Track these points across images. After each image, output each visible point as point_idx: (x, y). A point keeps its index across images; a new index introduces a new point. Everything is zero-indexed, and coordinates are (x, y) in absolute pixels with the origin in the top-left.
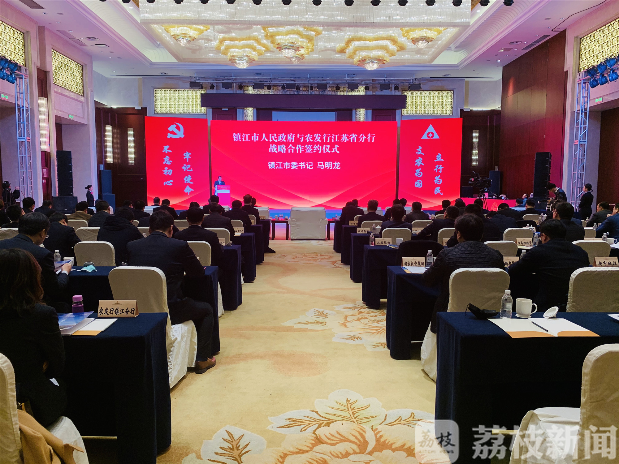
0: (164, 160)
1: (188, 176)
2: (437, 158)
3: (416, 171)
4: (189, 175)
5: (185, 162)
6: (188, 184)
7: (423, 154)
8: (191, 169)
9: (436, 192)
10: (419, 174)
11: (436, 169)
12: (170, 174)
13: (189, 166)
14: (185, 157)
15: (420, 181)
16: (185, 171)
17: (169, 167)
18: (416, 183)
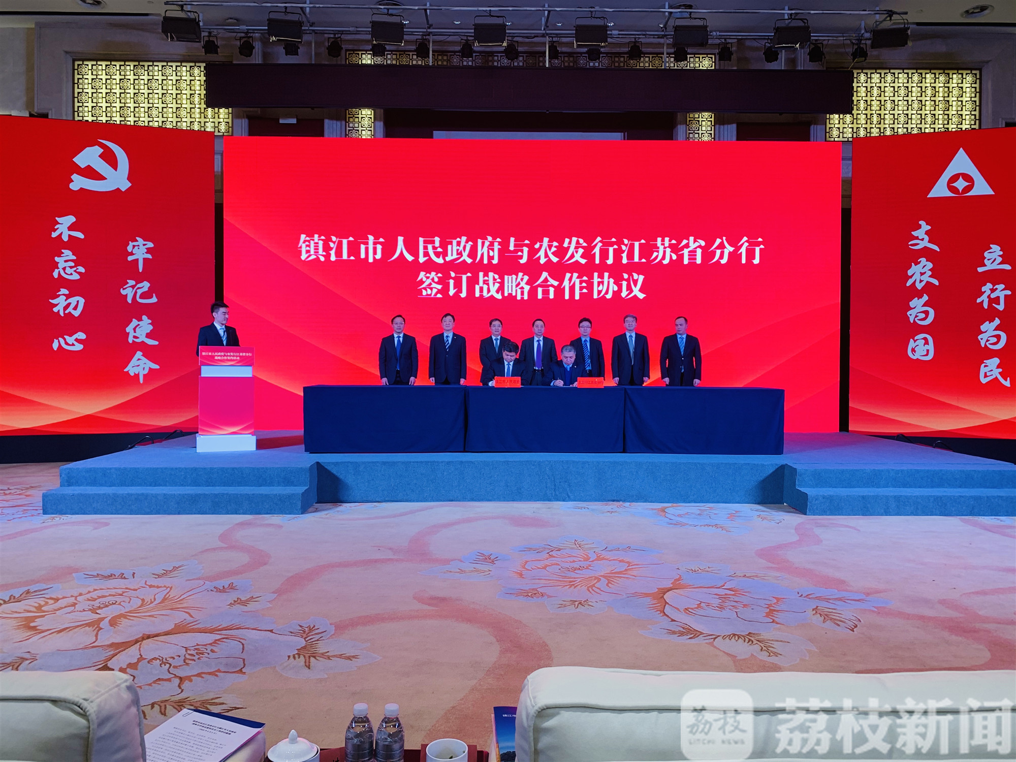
0: (56, 265)
1: (140, 319)
2: (986, 261)
3: (912, 304)
4: (144, 317)
5: (131, 271)
6: (142, 346)
7: (936, 248)
8: (151, 297)
9: (986, 376)
10: (923, 316)
11: (984, 299)
12: (76, 313)
13: (145, 286)
14: (132, 254)
15: (925, 339)
16: (129, 300)
17: (74, 288)
18: (912, 344)
